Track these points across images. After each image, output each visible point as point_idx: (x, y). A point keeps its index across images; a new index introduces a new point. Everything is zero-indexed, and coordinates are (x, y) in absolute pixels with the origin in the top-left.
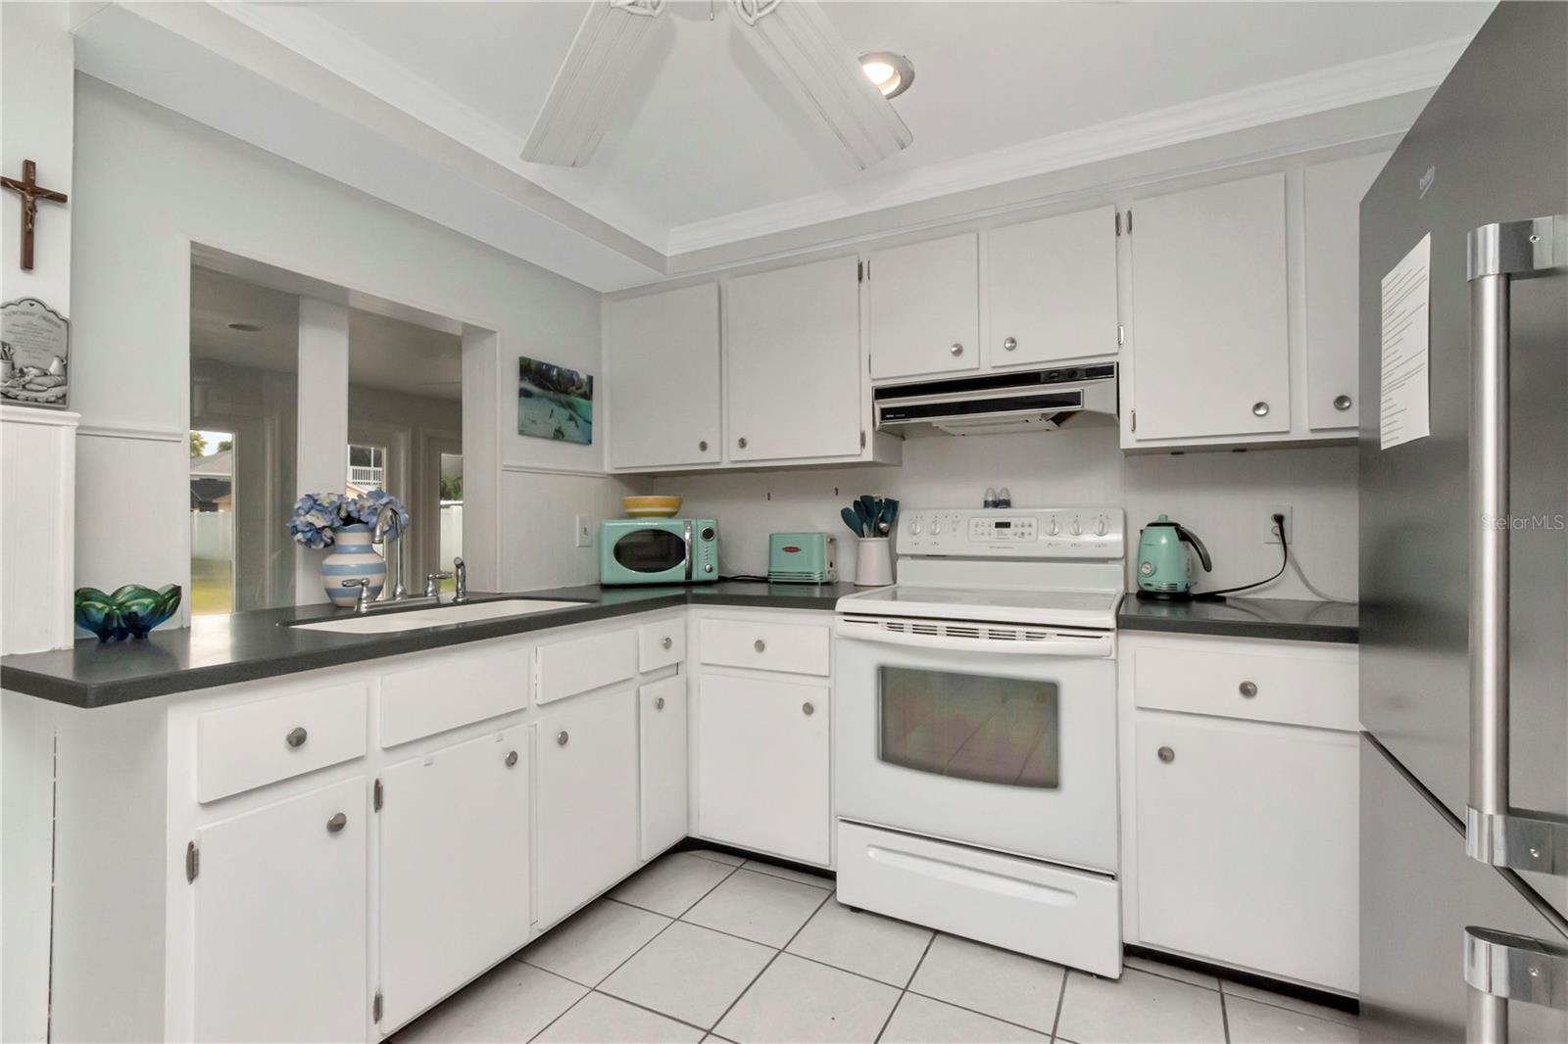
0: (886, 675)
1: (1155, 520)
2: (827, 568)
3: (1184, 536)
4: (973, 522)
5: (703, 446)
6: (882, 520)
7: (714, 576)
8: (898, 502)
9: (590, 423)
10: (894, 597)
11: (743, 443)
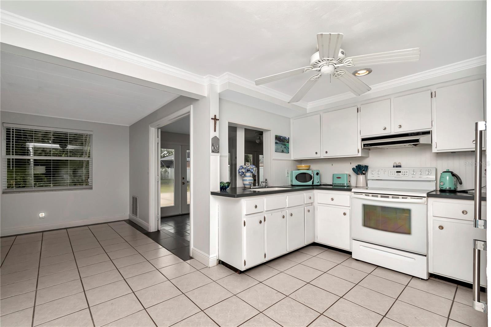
0: (365, 207)
1: (445, 170)
2: (348, 182)
3: (453, 175)
4: (390, 171)
5: (316, 153)
6: (364, 171)
7: (319, 184)
8: (368, 166)
9: (289, 148)
10: (367, 189)
11: (327, 152)
